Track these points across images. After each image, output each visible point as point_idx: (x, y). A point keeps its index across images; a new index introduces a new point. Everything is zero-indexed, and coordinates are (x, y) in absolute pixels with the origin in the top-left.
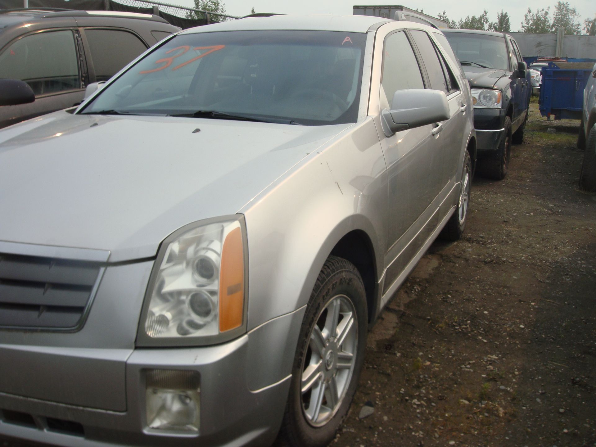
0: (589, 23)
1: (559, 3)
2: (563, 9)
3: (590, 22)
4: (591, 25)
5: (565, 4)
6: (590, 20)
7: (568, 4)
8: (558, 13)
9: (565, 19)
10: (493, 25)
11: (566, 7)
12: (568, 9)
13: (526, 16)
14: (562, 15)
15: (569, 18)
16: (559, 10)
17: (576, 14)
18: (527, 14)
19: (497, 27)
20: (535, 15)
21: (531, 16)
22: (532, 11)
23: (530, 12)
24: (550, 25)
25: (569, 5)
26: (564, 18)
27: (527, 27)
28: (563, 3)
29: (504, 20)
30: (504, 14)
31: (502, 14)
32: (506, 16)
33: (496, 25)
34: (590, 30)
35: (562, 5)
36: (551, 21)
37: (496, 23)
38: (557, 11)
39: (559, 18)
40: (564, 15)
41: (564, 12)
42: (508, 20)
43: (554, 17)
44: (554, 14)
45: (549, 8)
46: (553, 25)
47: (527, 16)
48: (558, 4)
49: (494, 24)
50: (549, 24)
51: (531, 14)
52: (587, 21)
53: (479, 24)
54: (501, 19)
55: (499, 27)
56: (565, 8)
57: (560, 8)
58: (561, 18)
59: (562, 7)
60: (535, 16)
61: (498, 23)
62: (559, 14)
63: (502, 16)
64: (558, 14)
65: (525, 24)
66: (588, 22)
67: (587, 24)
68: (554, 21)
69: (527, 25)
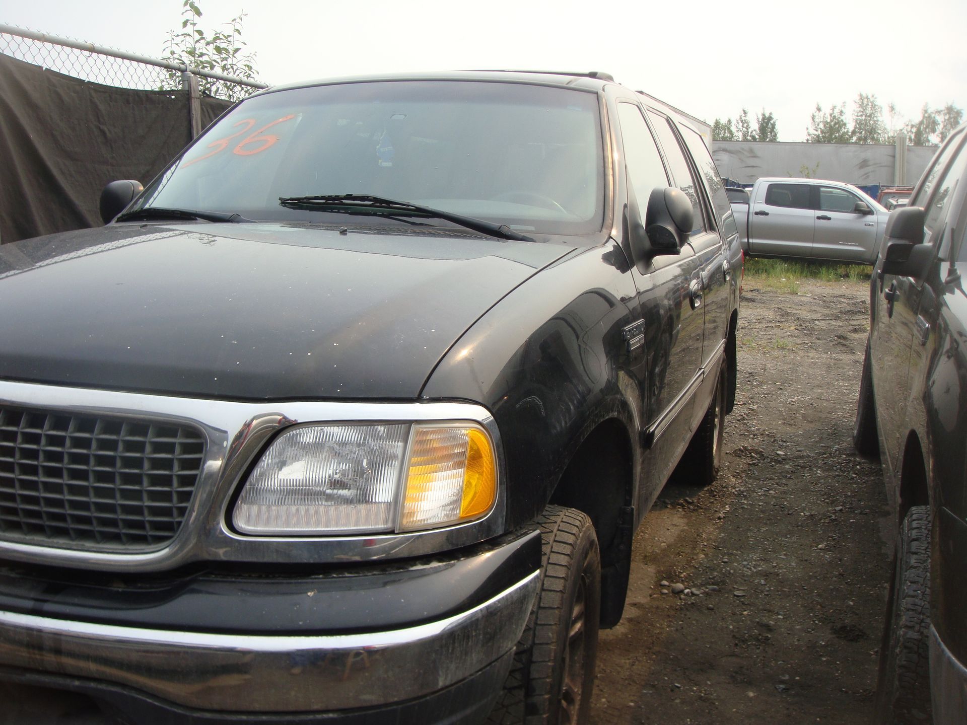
0: (912, 128)
1: (861, 95)
2: (867, 105)
3: (912, 126)
4: (914, 130)
5: (870, 97)
6: (913, 123)
7: (874, 97)
8: (860, 112)
9: (872, 122)
10: (749, 134)
11: (872, 103)
12: (875, 105)
13: (813, 118)
14: (866, 116)
15: (878, 121)
16: (861, 106)
17: (895, 113)
18: (815, 114)
19: (757, 137)
20: (828, 115)
21: (822, 116)
22: (822, 109)
23: (819, 109)
24: (848, 131)
25: (876, 98)
26: (870, 120)
27: (815, 135)
28: (867, 96)
29: (767, 124)
30: (767, 115)
31: (764, 115)
32: (770, 118)
33: (754, 133)
34: (914, 140)
35: (866, 100)
36: (850, 127)
37: (755, 130)
38: (859, 109)
39: (861, 120)
40: (870, 116)
41: (869, 111)
42: (773, 126)
43: (854, 119)
44: (853, 114)
45: (845, 104)
46: (854, 133)
47: (815, 116)
48: (859, 98)
49: (751, 132)
50: (846, 130)
51: (821, 114)
52: (907, 125)
53: (727, 132)
54: (762, 124)
55: (759, 136)
56: (870, 104)
57: (863, 103)
58: (865, 120)
59: (865, 102)
60: (829, 117)
61: (758, 130)
62: (862, 113)
63: (763, 119)
64: (859, 114)
65: (812, 132)
66: (910, 127)
67: (909, 130)
68: (856, 125)
69: (816, 133)
